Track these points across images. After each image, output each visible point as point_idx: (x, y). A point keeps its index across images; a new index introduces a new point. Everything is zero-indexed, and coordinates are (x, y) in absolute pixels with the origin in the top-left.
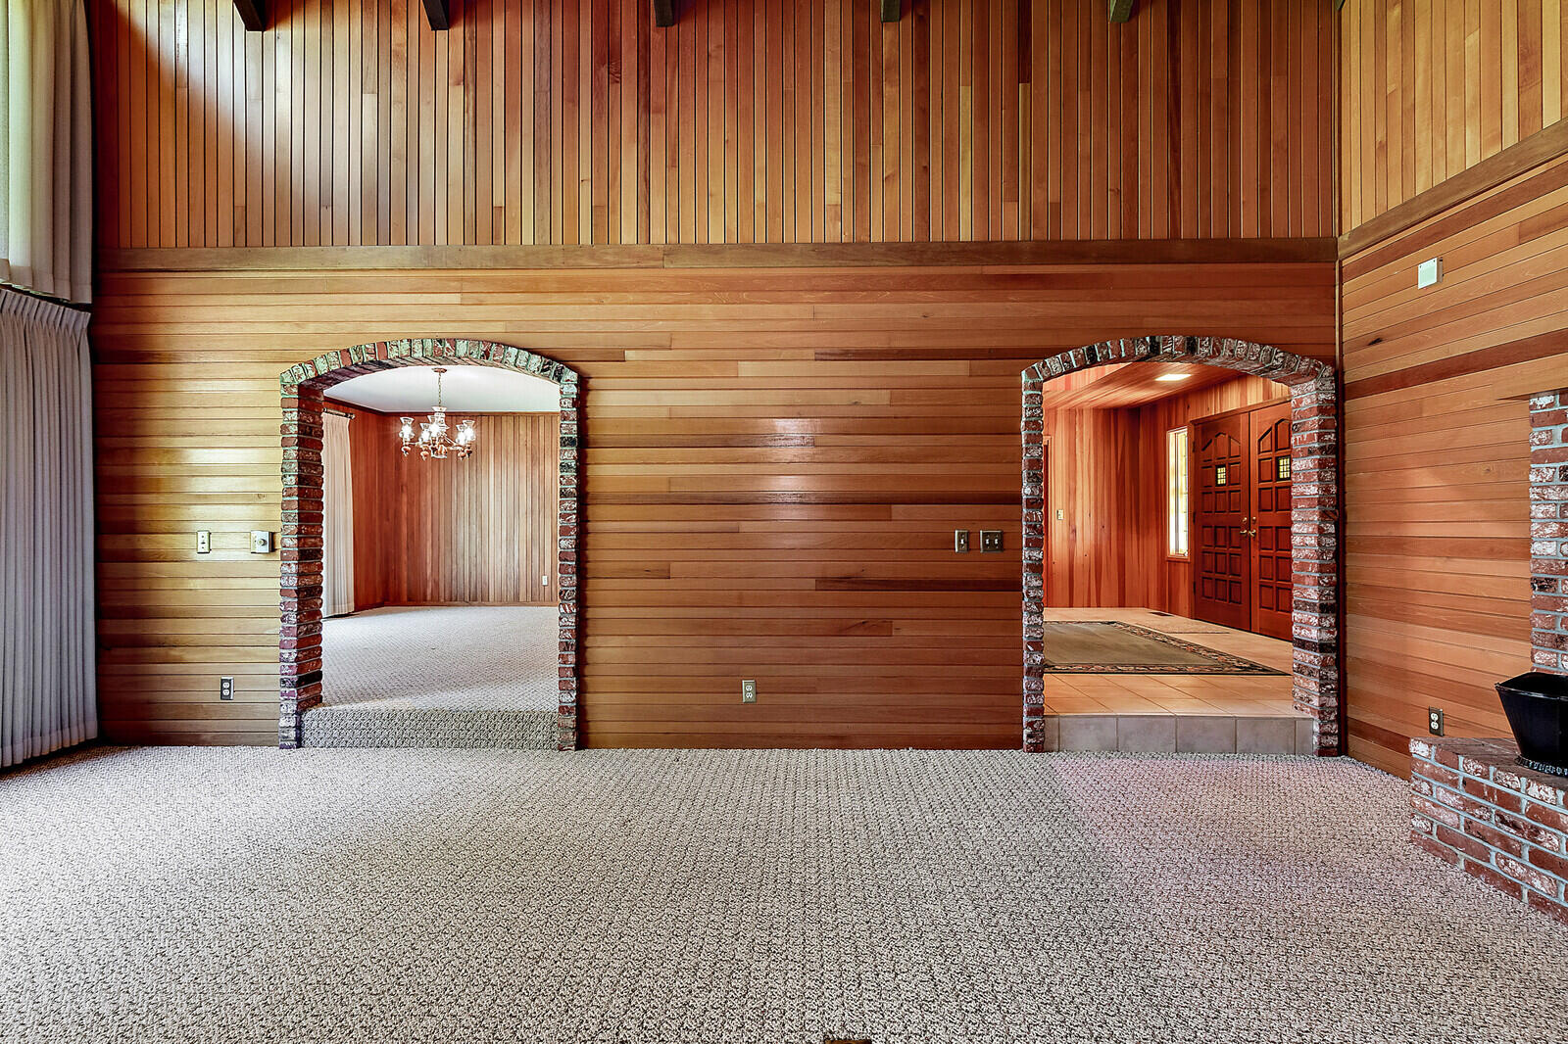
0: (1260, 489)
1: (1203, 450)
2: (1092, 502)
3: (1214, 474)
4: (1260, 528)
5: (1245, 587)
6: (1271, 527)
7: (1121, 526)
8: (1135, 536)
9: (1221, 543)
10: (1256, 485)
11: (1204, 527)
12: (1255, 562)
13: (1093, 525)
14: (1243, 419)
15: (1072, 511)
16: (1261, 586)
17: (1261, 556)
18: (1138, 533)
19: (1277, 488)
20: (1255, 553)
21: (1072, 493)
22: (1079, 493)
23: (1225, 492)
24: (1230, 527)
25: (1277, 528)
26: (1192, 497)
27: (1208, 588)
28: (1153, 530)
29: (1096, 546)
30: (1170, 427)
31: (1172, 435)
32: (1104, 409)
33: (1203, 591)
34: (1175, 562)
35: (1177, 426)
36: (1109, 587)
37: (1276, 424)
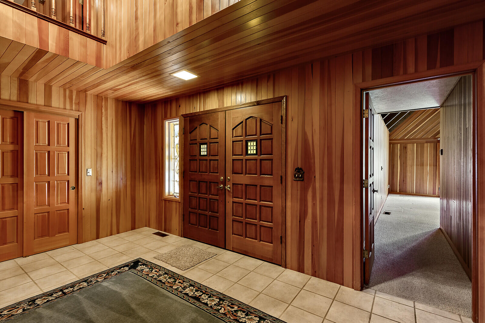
0: (233, 160)
1: (190, 133)
2: (114, 163)
3: (198, 149)
4: (233, 184)
5: (221, 220)
6: (242, 184)
7: (133, 178)
8: (141, 184)
9: (204, 191)
10: (230, 157)
11: (190, 181)
12: (229, 206)
13: (114, 178)
14: (221, 115)
15: (99, 169)
16: (233, 221)
17: (233, 202)
18: (143, 181)
19: (246, 160)
20: (230, 200)
21: (99, 156)
22: (104, 156)
23: (207, 160)
24: (210, 182)
25: (246, 185)
26: (183, 163)
27: (193, 219)
28: (153, 180)
29: (117, 192)
30: (166, 118)
31: (167, 123)
32: (122, 101)
33: (190, 220)
34: (169, 201)
35: (171, 118)
36: (126, 220)
37: (246, 119)
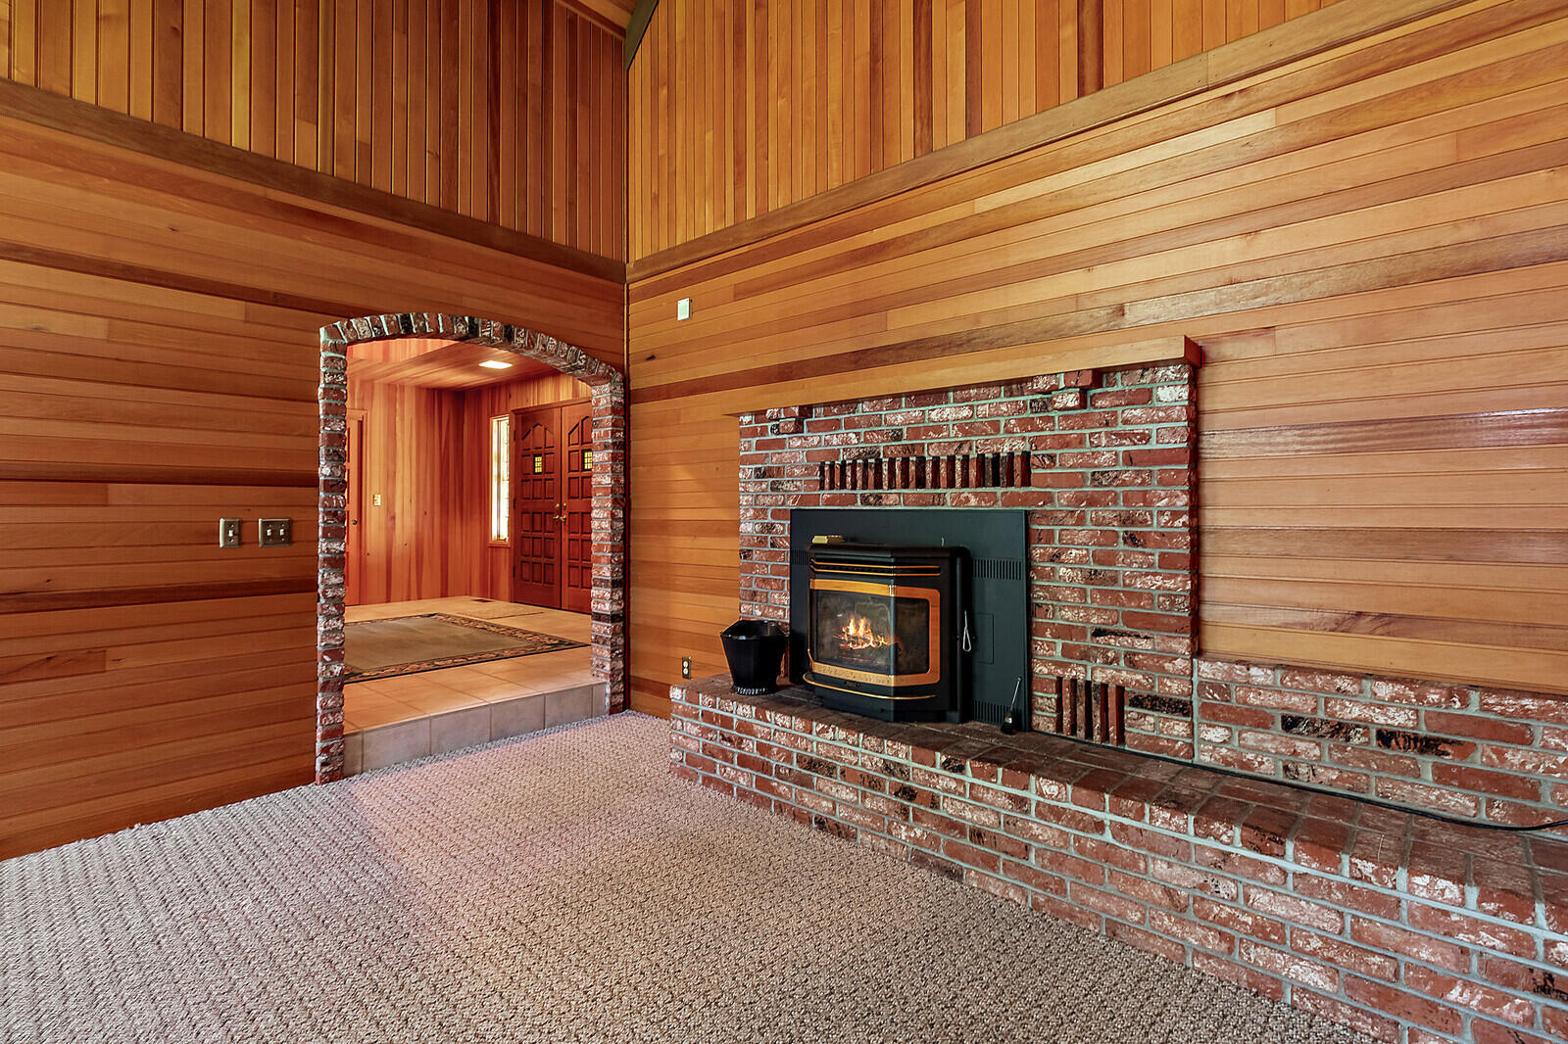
0: (570, 478)
1: (523, 439)
2: (414, 487)
3: (531, 463)
4: (570, 513)
5: (557, 565)
6: (578, 513)
7: (445, 511)
8: (458, 522)
9: (538, 528)
10: (566, 475)
11: (522, 513)
12: (565, 544)
13: (414, 513)
14: (556, 412)
15: (390, 496)
16: (569, 566)
17: (570, 540)
18: (462, 520)
19: (583, 478)
20: (565, 536)
21: (390, 477)
22: (399, 476)
23: (541, 480)
24: (546, 513)
25: (583, 513)
26: (513, 485)
27: (526, 569)
28: (476, 516)
29: (417, 534)
30: (493, 414)
31: (495, 422)
32: (427, 389)
33: (522, 575)
34: (497, 547)
35: (500, 414)
36: (431, 577)
37: (583, 421)
